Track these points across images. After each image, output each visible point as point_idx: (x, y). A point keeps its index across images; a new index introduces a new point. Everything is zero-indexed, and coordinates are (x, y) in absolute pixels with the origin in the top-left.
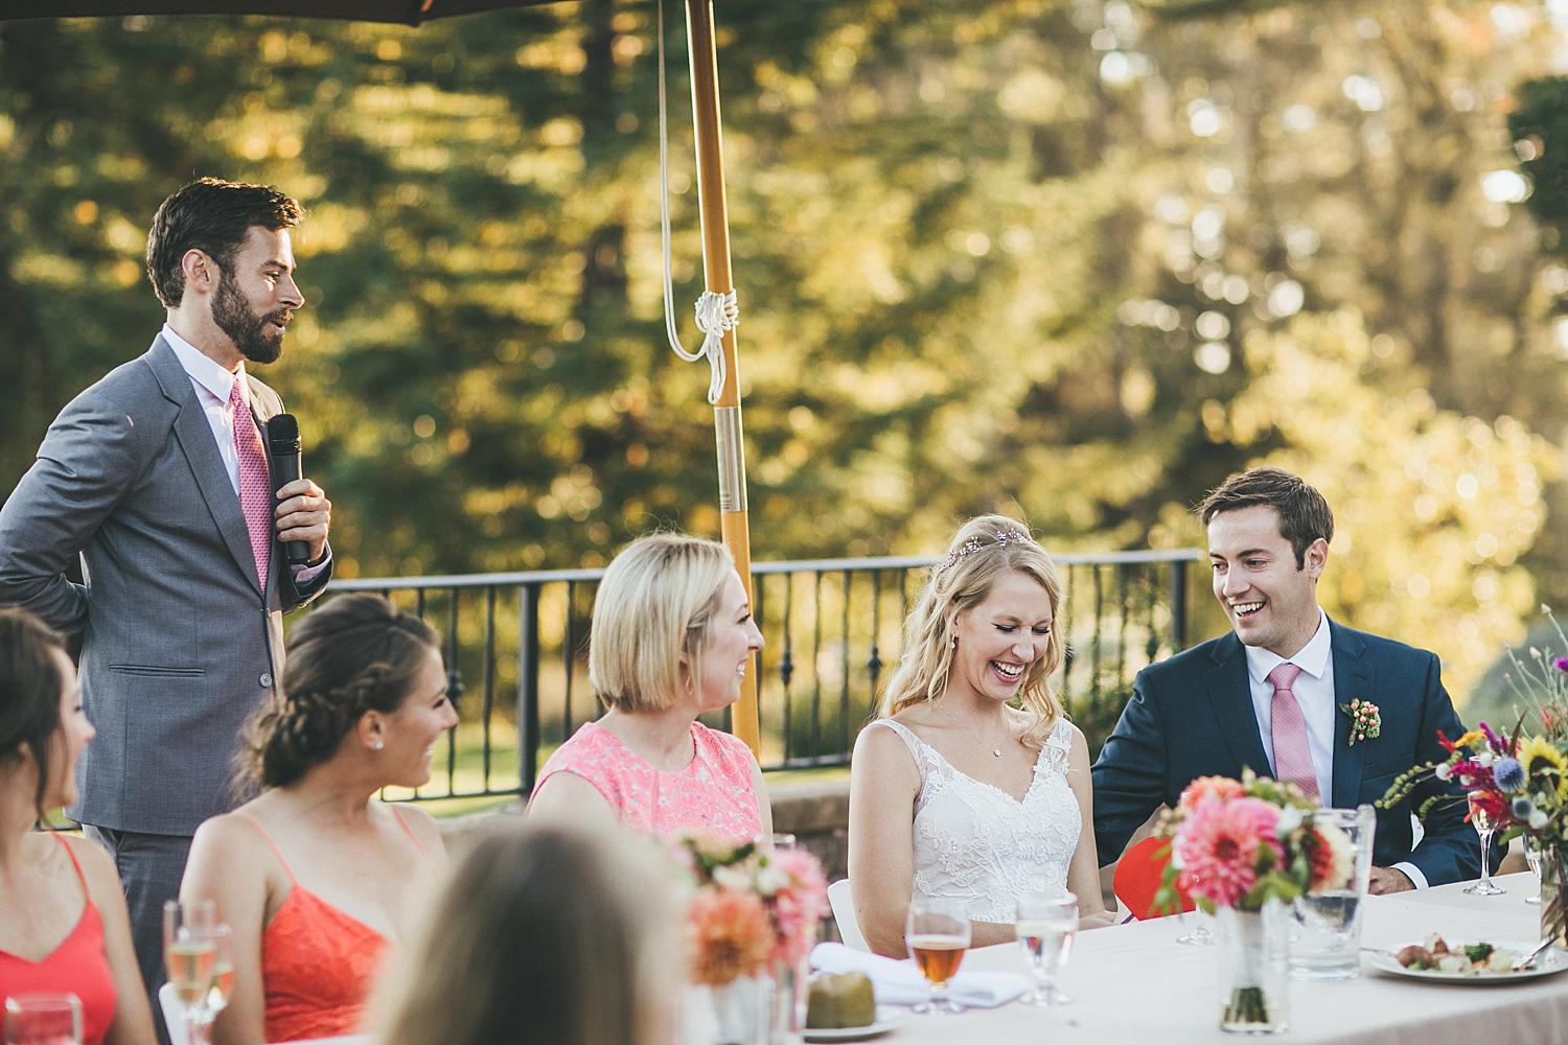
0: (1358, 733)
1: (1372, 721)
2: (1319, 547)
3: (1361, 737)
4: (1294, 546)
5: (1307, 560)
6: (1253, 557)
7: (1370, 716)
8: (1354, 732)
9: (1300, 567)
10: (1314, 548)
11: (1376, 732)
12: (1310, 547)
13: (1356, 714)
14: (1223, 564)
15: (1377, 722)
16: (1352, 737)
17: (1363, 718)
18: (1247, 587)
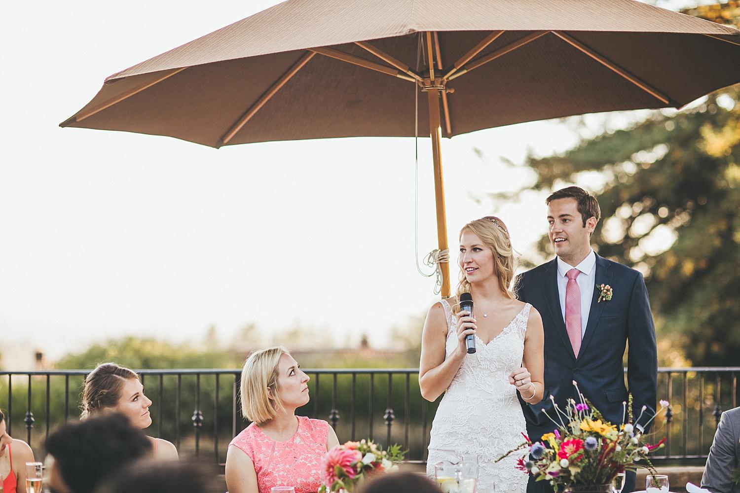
0: (603, 297)
1: (608, 293)
2: (592, 220)
3: (604, 299)
4: (582, 217)
5: (587, 225)
6: (565, 217)
7: (608, 290)
8: (601, 297)
9: (584, 226)
10: (591, 220)
11: (610, 298)
12: (589, 219)
13: (602, 289)
14: (552, 221)
15: (610, 294)
16: (600, 299)
17: (605, 291)
18: (561, 231)
